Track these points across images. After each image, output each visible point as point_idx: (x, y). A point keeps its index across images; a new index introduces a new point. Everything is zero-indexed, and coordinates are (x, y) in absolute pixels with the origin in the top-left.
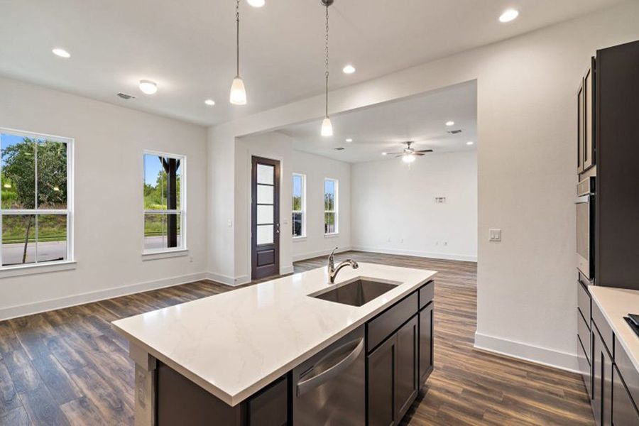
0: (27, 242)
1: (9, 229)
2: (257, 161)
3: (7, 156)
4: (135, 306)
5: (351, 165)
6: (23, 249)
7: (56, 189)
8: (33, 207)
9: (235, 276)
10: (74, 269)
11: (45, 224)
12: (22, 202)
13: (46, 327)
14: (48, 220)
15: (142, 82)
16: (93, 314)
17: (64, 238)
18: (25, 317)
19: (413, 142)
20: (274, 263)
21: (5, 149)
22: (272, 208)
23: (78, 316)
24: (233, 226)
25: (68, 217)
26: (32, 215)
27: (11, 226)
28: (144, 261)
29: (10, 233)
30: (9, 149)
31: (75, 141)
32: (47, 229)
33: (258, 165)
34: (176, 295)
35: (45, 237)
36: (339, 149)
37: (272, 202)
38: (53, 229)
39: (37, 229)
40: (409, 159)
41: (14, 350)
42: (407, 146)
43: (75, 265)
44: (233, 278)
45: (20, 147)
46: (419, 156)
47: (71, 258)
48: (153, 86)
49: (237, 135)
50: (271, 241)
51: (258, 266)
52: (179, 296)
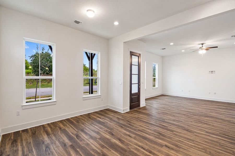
0: (37, 88)
1: (32, 83)
2: (132, 54)
3: (31, 59)
4: (82, 124)
5: (163, 57)
6: (36, 90)
7: (47, 68)
8: (38, 76)
9: (123, 108)
10: (55, 104)
11: (43, 81)
12: (34, 74)
13: (44, 135)
14: (44, 80)
15: (88, 11)
16: (64, 128)
17: (51, 87)
18: (35, 127)
19: (205, 43)
20: (138, 102)
21: (31, 56)
22: (137, 76)
23: (58, 128)
24: (122, 84)
25: (53, 80)
26: (38, 79)
27: (33, 82)
28: (83, 100)
29: (32, 85)
30: (32, 56)
31: (56, 44)
32: (43, 83)
33: (132, 56)
34: (98, 117)
35: (43, 86)
36: (163, 49)
37: (137, 73)
38: (45, 83)
39: (40, 84)
40: (203, 52)
41: (29, 153)
42: (201, 46)
43: (55, 102)
44: (123, 109)
45: (35, 55)
46: (207, 51)
47: (54, 99)
48: (93, 12)
49: (124, 41)
50: (137, 91)
51: (132, 103)
52: (100, 118)
